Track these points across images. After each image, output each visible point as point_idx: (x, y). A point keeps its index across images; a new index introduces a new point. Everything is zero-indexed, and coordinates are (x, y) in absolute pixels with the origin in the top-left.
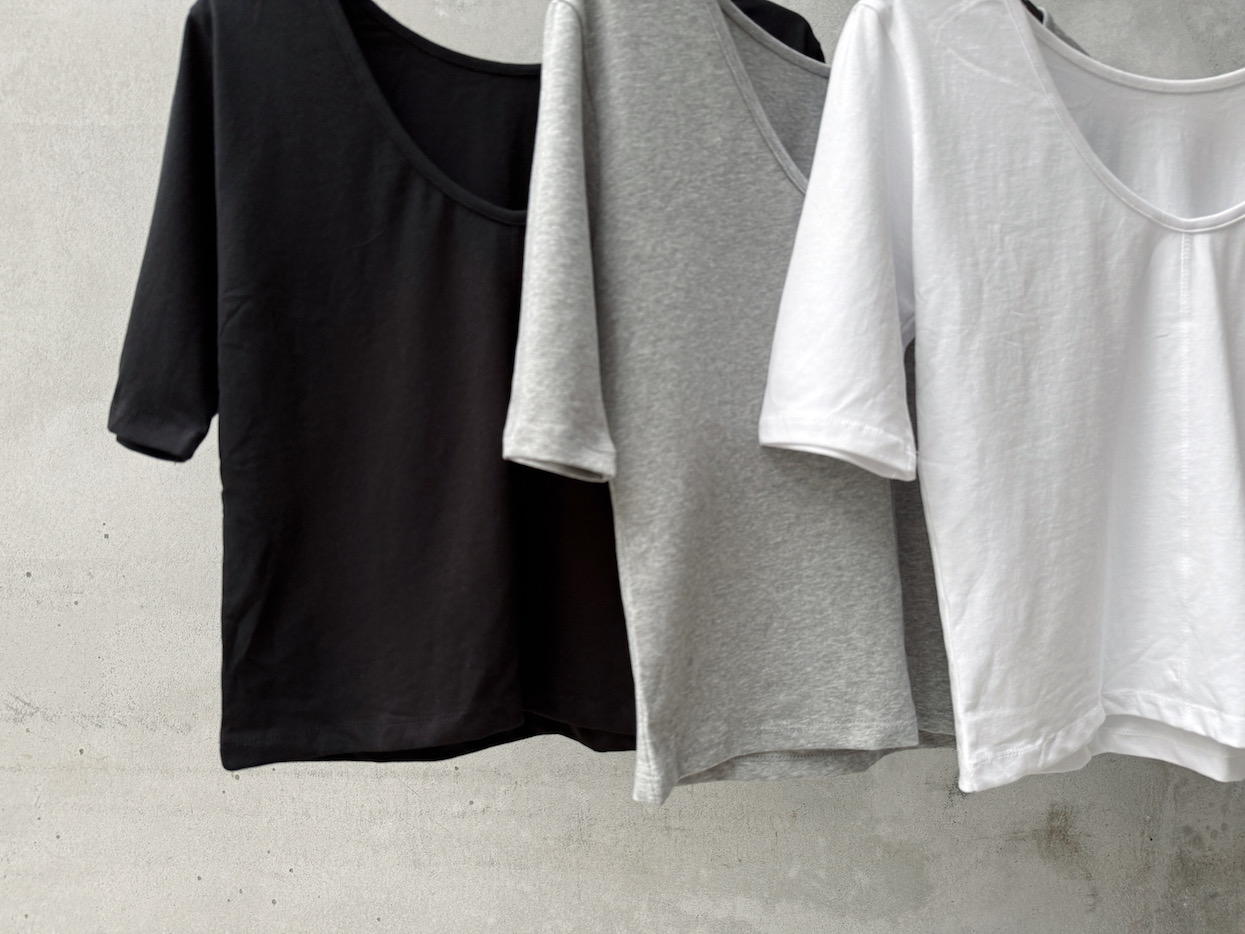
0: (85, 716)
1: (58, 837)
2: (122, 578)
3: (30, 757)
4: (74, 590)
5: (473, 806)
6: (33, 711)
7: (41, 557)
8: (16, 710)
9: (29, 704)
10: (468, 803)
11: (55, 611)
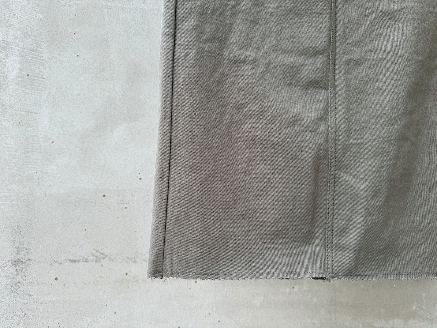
0: (128, 258)
1: (115, 313)
2: (147, 197)
3: (103, 277)
4: (125, 202)
5: (294, 289)
6: (105, 256)
7: (110, 188)
8: (97, 256)
9: (103, 254)
10: (292, 288)
11: (116, 212)
